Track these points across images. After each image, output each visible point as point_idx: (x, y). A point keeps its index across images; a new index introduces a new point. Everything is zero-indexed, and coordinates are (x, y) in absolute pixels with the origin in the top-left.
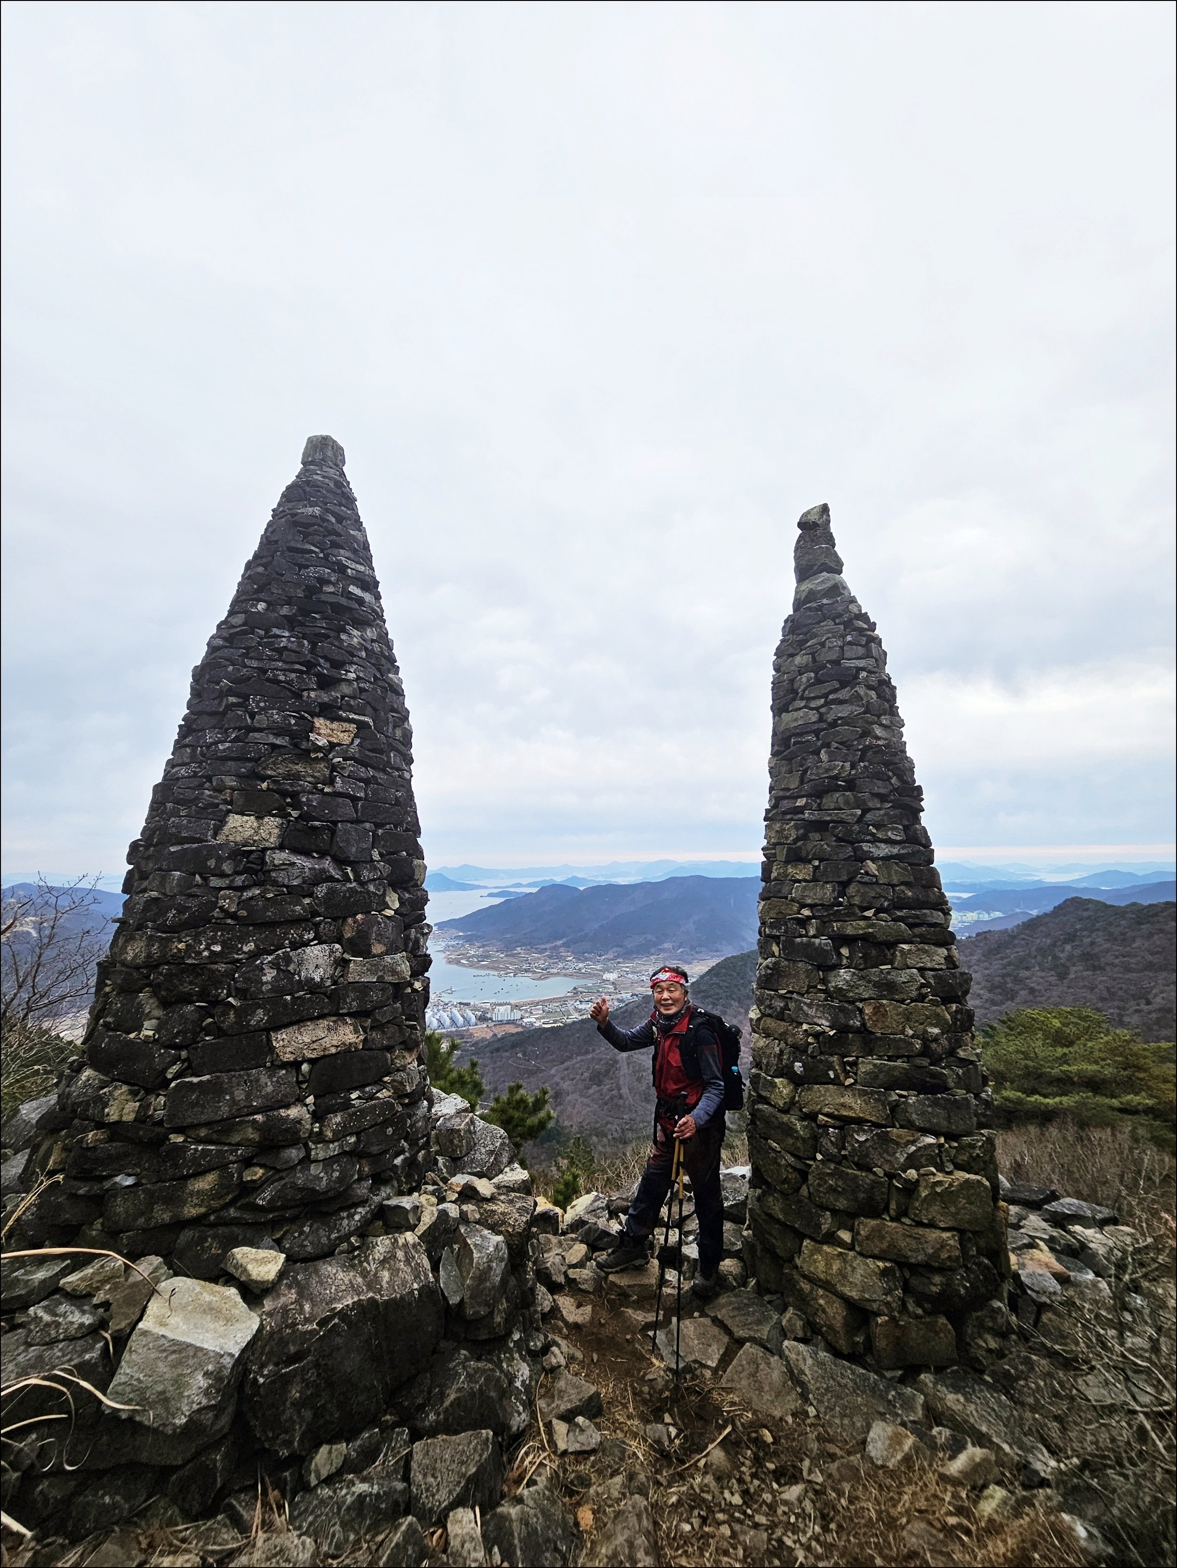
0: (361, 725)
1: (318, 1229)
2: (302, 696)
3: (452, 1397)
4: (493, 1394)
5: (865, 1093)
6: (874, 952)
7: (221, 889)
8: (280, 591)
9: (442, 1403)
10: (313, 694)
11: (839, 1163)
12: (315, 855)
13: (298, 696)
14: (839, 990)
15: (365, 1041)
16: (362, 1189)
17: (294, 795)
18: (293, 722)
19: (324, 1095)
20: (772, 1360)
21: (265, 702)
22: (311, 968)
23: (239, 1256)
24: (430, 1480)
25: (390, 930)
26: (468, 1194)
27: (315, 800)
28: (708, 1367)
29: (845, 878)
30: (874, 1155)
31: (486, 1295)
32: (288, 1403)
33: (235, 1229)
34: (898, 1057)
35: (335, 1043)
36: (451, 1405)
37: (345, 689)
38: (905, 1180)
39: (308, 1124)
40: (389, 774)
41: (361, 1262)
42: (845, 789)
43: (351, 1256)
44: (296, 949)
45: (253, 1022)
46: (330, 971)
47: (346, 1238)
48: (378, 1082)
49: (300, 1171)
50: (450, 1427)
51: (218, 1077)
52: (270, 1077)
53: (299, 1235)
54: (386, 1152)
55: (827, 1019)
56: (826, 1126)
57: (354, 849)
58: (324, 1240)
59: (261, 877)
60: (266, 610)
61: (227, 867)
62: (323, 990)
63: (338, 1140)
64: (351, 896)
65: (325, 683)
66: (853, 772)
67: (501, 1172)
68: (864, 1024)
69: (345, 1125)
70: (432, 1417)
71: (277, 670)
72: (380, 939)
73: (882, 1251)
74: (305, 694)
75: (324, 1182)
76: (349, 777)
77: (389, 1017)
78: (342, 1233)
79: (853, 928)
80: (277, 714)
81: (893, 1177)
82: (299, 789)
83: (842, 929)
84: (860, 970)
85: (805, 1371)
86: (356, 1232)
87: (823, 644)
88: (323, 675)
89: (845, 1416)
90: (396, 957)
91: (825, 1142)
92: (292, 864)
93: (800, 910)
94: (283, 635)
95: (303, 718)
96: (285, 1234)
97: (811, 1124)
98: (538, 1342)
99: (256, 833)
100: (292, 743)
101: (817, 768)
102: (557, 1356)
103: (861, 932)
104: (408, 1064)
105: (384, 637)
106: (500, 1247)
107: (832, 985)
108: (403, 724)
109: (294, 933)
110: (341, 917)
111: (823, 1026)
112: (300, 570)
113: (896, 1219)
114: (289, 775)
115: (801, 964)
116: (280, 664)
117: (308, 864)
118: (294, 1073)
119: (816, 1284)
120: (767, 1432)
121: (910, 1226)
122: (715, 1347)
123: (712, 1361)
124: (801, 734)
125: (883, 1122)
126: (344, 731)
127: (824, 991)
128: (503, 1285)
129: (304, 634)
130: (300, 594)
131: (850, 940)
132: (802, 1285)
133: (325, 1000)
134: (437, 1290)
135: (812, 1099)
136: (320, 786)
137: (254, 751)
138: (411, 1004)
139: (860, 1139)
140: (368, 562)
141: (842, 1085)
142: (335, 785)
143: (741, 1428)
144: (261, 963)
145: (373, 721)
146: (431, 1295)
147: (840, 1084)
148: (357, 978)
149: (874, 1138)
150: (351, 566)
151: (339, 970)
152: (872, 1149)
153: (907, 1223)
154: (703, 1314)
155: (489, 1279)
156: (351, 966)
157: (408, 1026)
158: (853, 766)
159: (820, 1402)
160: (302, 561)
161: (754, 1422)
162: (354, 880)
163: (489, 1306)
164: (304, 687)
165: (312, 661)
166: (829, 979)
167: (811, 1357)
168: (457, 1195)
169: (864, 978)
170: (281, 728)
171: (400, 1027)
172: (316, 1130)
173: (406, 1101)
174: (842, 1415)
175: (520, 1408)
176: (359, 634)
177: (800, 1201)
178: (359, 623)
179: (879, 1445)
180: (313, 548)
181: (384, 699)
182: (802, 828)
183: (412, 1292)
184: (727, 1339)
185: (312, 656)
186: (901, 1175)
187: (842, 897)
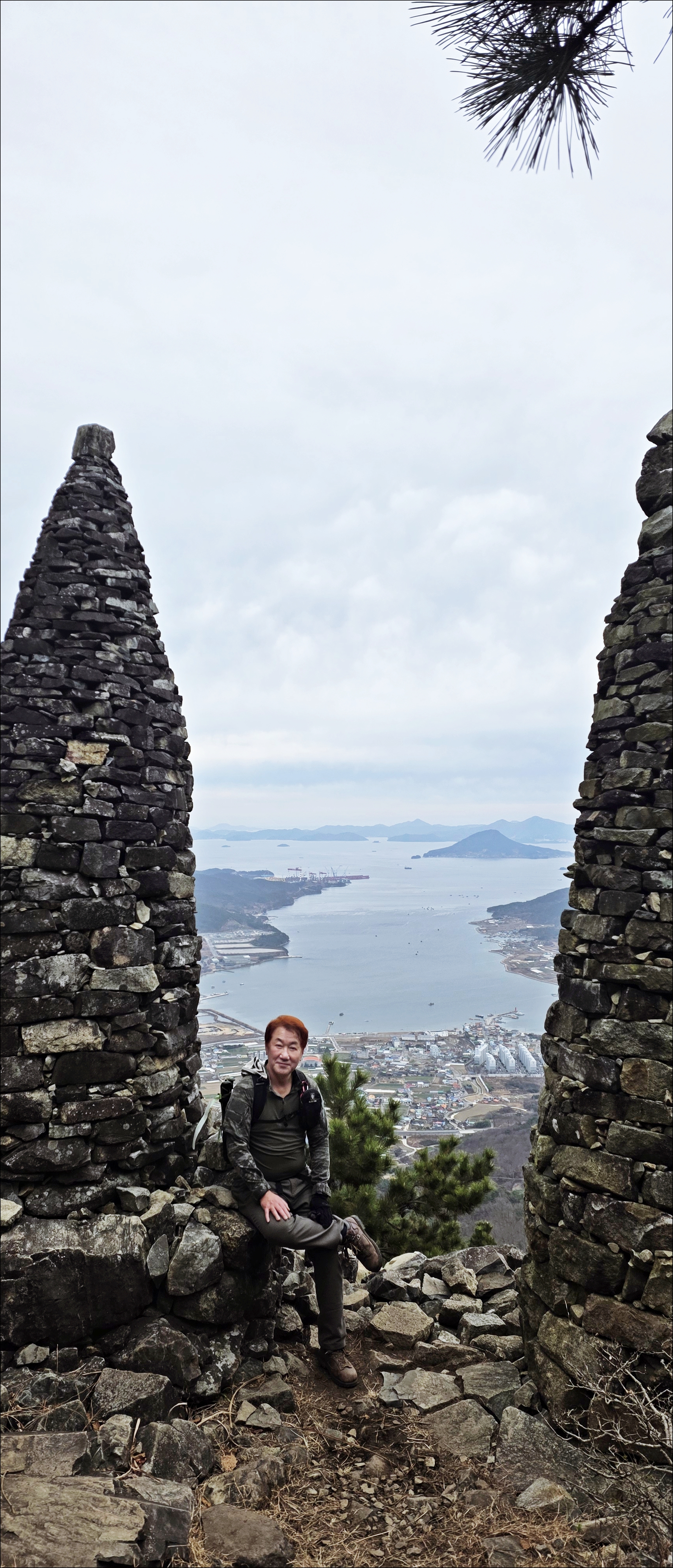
0: (114, 745)
1: (54, 1196)
2: (57, 721)
3: (141, 1346)
4: (179, 1356)
5: (608, 1160)
6: (643, 1002)
8: (42, 615)
9: (134, 1348)
10: (67, 719)
11: (578, 1233)
12: (64, 872)
13: (54, 721)
14: (597, 1042)
15: (106, 1044)
16: (96, 1172)
17: (48, 817)
18: (48, 747)
19: (65, 1086)
20: (484, 1416)
21: (25, 729)
22: (58, 974)
24: (109, 1392)
25: (136, 943)
26: (209, 1201)
27: (65, 821)
28: (418, 1408)
29: (622, 912)
30: (609, 1227)
31: (189, 1279)
32: (5, 1304)
34: (654, 1125)
35: (75, 1042)
36: (141, 1351)
37: (99, 710)
38: (637, 1259)
39: (48, 1108)
40: (144, 790)
41: (86, 1229)
42: (641, 803)
43: (79, 1222)
44: (45, 957)
45: (7, 1018)
46: (75, 978)
47: (77, 1207)
48: (121, 1082)
49: (40, 1144)
50: (134, 1366)
52: (20, 1065)
53: (40, 1197)
54: (122, 1144)
55: (582, 1074)
56: (567, 1190)
57: (99, 867)
58: (59, 1205)
59: (18, 892)
60: (31, 635)
62: (66, 995)
63: (73, 1124)
64: (96, 911)
65: (81, 705)
66: (655, 781)
68: (617, 1083)
69: (79, 1114)
70: (125, 1356)
71: (36, 697)
72: (123, 950)
73: (607, 1331)
74: (61, 718)
75: (59, 1157)
76: (98, 797)
77: (130, 1024)
78: (74, 1203)
79: (623, 972)
80: (35, 741)
81: (628, 1255)
82: (52, 811)
83: (612, 972)
84: (627, 1021)
85: (511, 1432)
86: (87, 1205)
87: (646, 611)
88: (78, 698)
89: (522, 1471)
90: (141, 968)
91: (565, 1208)
92: (43, 882)
93: (576, 946)
94: (43, 660)
95: (57, 743)
96: (28, 1194)
97: (558, 1187)
98: (261, 1347)
99: (15, 853)
100: (47, 769)
101: (612, 775)
102: (277, 1364)
103: (628, 977)
104: (158, 1071)
105: (148, 644)
106: (210, 1244)
107: (591, 1035)
108: (169, 733)
109: (43, 944)
110: (88, 930)
111: (579, 1081)
112: (60, 589)
113: (627, 1301)
114: (44, 799)
115: (570, 1009)
116: (39, 691)
117: (56, 882)
118: (39, 1064)
119: (549, 1357)
120: (434, 1460)
121: (639, 1309)
122: (441, 1396)
123: (427, 1405)
124: (607, 730)
125: (621, 1194)
126: (97, 752)
127: (585, 1041)
128: (212, 1278)
129: (61, 657)
130: (60, 616)
131: (619, 986)
132: (538, 1357)
133: (70, 1004)
134: (142, 1261)
135: (561, 1160)
136: (70, 808)
137: (15, 777)
138: (159, 1013)
139: (597, 1209)
140: (132, 563)
141: (589, 1148)
142: (84, 807)
143: (412, 1452)
144: (15, 968)
145: (129, 737)
146: (132, 1263)
147: (586, 1146)
148: (100, 986)
149: (611, 1210)
150: (112, 575)
151: (84, 978)
152: (609, 1221)
153: (637, 1306)
154: (452, 1372)
155: (192, 1266)
156: (94, 974)
157: (155, 1035)
158: (656, 773)
159: (504, 1455)
160: (62, 580)
161: (428, 1452)
162: (101, 896)
163: (191, 1288)
164: (60, 712)
165: (67, 685)
166: (593, 1028)
167: (525, 1423)
168: (199, 1200)
169: (629, 1031)
170: (38, 755)
171: (145, 1035)
172: (55, 1113)
173: (149, 1103)
174: (519, 1469)
175: (212, 1380)
176: (117, 647)
177: (547, 1270)
178: (118, 636)
179: (529, 1494)
180: (72, 564)
181: (141, 713)
182: (589, 848)
183: (116, 1256)
184: (457, 1394)
185: (68, 680)
186: (636, 1254)
187: (618, 935)
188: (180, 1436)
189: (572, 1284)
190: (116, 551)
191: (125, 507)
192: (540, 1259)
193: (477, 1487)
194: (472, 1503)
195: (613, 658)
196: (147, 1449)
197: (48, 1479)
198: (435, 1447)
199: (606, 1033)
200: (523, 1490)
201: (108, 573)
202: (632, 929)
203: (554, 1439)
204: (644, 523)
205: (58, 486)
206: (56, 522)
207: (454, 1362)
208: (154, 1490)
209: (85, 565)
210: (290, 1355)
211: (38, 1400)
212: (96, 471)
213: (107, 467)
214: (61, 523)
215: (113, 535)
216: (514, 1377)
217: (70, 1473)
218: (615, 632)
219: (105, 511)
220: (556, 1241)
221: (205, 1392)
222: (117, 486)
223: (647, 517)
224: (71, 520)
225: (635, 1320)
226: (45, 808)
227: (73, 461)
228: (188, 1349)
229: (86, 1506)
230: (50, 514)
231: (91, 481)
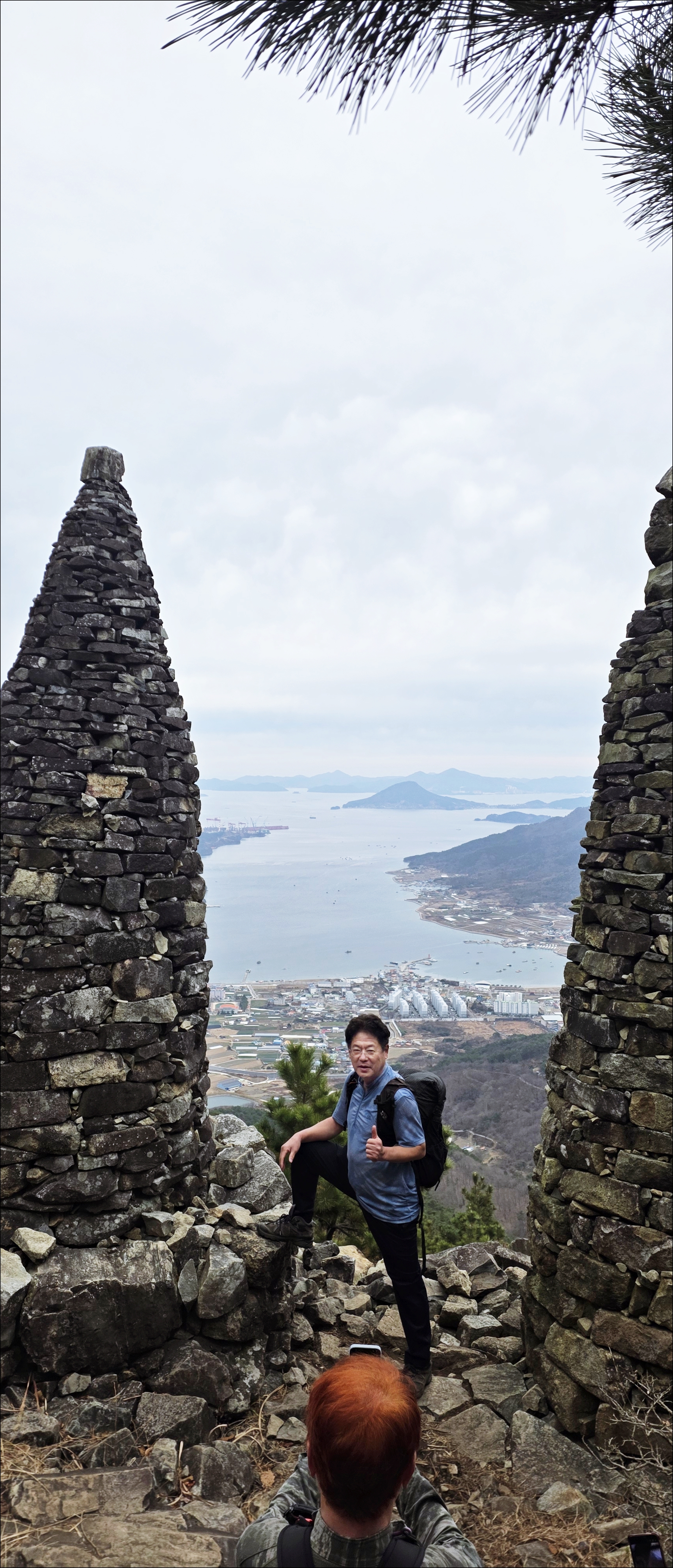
0: (132, 777)
1: (84, 1225)
2: (76, 754)
3: (177, 1370)
4: (213, 1376)
5: (617, 1186)
6: (651, 1039)
7: (10, 937)
8: (58, 646)
9: (170, 1371)
10: (87, 752)
11: (587, 1253)
12: (87, 907)
13: (73, 755)
14: (607, 1075)
15: (129, 1074)
16: (123, 1200)
17: (70, 852)
18: (68, 781)
19: (92, 1118)
20: (496, 1421)
21: (45, 762)
22: (83, 1008)
23: (22, 1234)
24: (151, 1417)
25: (156, 975)
26: (227, 1221)
27: (87, 856)
28: (433, 1414)
29: (632, 952)
30: (618, 1250)
31: (218, 1302)
32: (48, 1337)
33: (22, 1214)
34: (661, 1155)
35: (101, 1075)
36: (177, 1374)
37: (117, 742)
38: (644, 1279)
39: (77, 1141)
40: (161, 821)
41: (116, 1256)
42: (650, 848)
43: (109, 1250)
44: (70, 992)
45: (34, 1053)
46: (99, 1011)
47: (107, 1236)
48: (143, 1110)
49: (70, 1176)
50: (172, 1389)
51: (8, 1095)
52: (47, 1098)
53: (70, 1227)
54: (146, 1171)
55: (592, 1104)
56: (576, 1213)
57: (121, 901)
58: (89, 1234)
59: (42, 928)
60: (46, 665)
61: (14, 919)
62: (91, 1028)
63: (101, 1156)
64: (119, 944)
65: (99, 738)
66: (664, 828)
67: (271, 1207)
68: (626, 1115)
69: (107, 1145)
70: (161, 1380)
71: (55, 729)
72: (145, 982)
73: (615, 1343)
74: (80, 751)
75: (89, 1188)
76: (119, 831)
77: (151, 1054)
78: (104, 1231)
79: (633, 1009)
80: (55, 774)
81: (635, 1275)
82: (74, 846)
83: (621, 1009)
84: (636, 1057)
85: (523, 1436)
86: (115, 1232)
87: (656, 661)
88: (97, 731)
89: (538, 1474)
90: (161, 999)
91: (574, 1229)
92: (67, 917)
93: (585, 981)
94: (61, 692)
95: (77, 777)
96: (59, 1223)
97: (566, 1209)
98: (280, 1359)
99: (38, 888)
100: (67, 803)
101: (622, 820)
102: (297, 1375)
103: (638, 1016)
104: (176, 1097)
105: (162, 673)
106: (236, 1267)
107: (601, 1068)
108: (181, 760)
109: (68, 978)
110: (110, 963)
111: (589, 1111)
112: (75, 619)
113: (634, 1316)
114: (65, 833)
115: (578, 1041)
116: (57, 723)
117: (79, 917)
118: (67, 1096)
119: (556, 1365)
120: (456, 1467)
121: (645, 1324)
122: (452, 1401)
123: (441, 1410)
124: (615, 775)
125: (629, 1218)
126: (116, 786)
127: (595, 1073)
128: (238, 1300)
129: (79, 689)
130: (76, 647)
131: (629, 1023)
132: (545, 1364)
133: (95, 1037)
134: (174, 1288)
135: (570, 1184)
136: (91, 842)
137: (36, 811)
138: (177, 1042)
139: (607, 1232)
140: (145, 591)
141: (598, 1175)
142: (106, 841)
143: (435, 1460)
144: (41, 1003)
145: (146, 769)
146: (165, 1290)
147: (596, 1173)
148: (123, 1019)
149: (620, 1233)
150: (126, 604)
151: (107, 1010)
152: (617, 1243)
153: (643, 1321)
154: (458, 1376)
155: (221, 1290)
156: (118, 1007)
157: (174, 1063)
158: (664, 820)
159: (520, 1459)
160: (77, 609)
161: (449, 1459)
162: (123, 929)
163: (220, 1311)
164: (79, 745)
165: (86, 718)
166: (602, 1062)
167: (535, 1427)
168: (217, 1220)
169: (638, 1066)
170: (58, 789)
171: (165, 1063)
172: (83, 1145)
173: (170, 1130)
174: (535, 1473)
175: (242, 1397)
176: (133, 678)
177: (554, 1285)
178: (133, 666)
179: (549, 1498)
180: (87, 593)
181: (158, 744)
182: (598, 888)
183: (150, 1284)
184: (466, 1398)
185: (87, 713)
186: (643, 1274)
187: (627, 974)
188: (223, 1458)
189: (580, 1300)
190: (131, 580)
191: (136, 532)
192: (547, 1273)
193: (500, 1494)
194: (497, 1509)
195: (620, 703)
196: (194, 1471)
197: (122, 1517)
198: (455, 1453)
199: (616, 1068)
200: (542, 1494)
201: (124, 602)
202: (641, 970)
203: (563, 1442)
204: (651, 572)
205: (68, 510)
206: (68, 548)
207: (460, 1365)
208: (210, 1515)
209: (101, 595)
210: (305, 1363)
211: (86, 1429)
212: (108, 496)
213: (118, 492)
214: (74, 550)
215: (126, 563)
216: (518, 1380)
217: (141, 1510)
218: (623, 679)
219: (118, 538)
220: (566, 1260)
221: (236, 1409)
222: (128, 511)
223: (653, 567)
224: (85, 548)
225: (641, 1334)
226: (67, 843)
227: (83, 484)
228: (220, 1369)
229: (165, 1545)
230: (59, 538)
231: (104, 507)
